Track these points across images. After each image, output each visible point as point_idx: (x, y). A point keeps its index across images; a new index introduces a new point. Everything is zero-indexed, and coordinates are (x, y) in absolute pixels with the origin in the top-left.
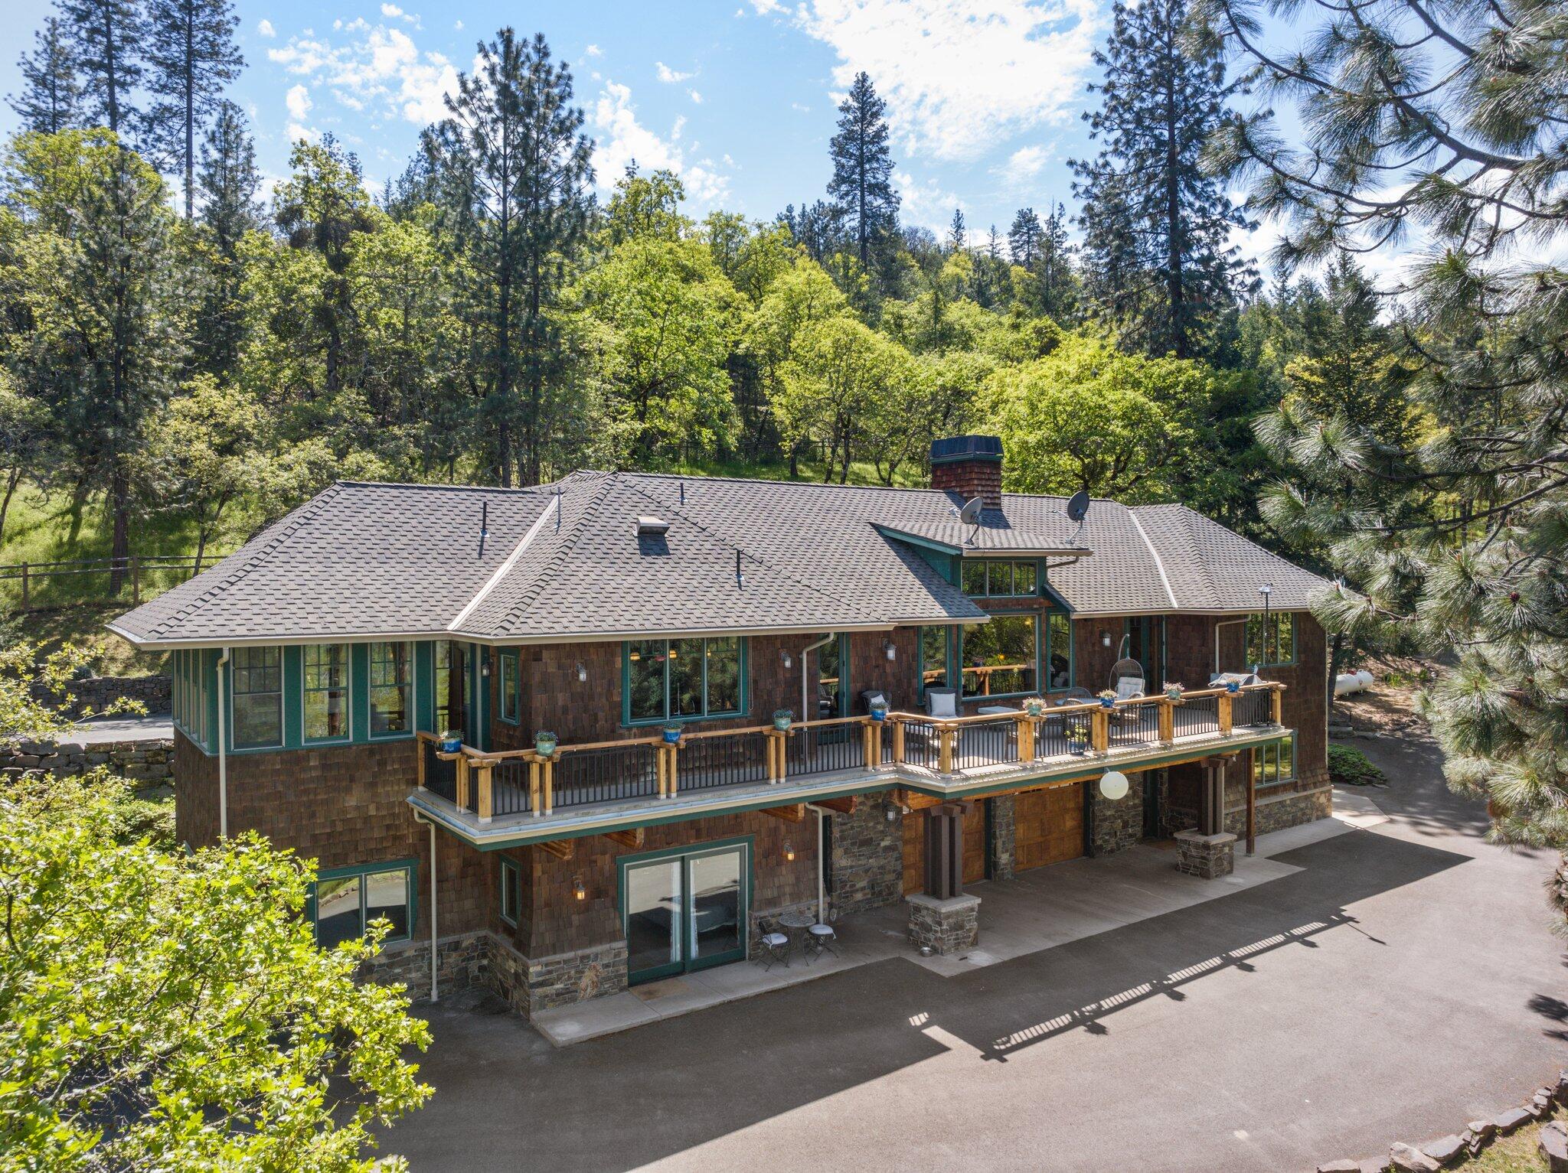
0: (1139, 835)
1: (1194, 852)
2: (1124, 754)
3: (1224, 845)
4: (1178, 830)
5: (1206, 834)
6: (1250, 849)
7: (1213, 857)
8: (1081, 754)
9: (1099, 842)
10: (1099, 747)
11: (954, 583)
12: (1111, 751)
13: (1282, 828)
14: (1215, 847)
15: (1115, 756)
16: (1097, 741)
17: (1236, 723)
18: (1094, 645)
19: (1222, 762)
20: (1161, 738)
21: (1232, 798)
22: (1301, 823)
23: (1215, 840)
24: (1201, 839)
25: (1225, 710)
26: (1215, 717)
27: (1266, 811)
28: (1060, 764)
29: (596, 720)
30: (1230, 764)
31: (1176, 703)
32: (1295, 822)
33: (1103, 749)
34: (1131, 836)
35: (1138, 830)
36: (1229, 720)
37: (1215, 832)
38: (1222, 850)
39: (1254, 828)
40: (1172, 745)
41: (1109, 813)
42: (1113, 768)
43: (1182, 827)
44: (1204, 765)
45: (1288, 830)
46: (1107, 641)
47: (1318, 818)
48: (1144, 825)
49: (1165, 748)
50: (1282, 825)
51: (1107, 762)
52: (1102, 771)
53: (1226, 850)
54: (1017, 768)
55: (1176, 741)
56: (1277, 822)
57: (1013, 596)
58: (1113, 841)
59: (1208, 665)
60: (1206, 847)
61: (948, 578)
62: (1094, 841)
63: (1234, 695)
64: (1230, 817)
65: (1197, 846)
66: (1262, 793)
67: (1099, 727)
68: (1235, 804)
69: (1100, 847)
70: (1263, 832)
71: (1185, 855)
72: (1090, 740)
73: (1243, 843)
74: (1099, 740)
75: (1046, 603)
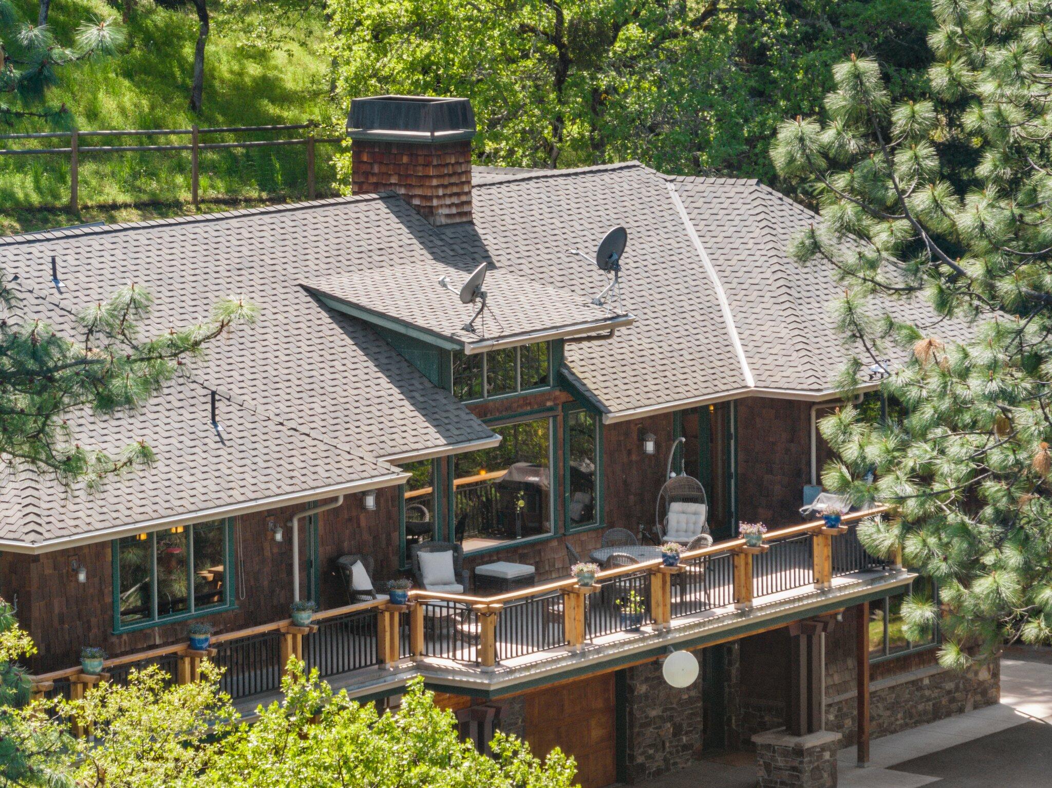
0: (698, 745)
1: (780, 762)
2: (691, 627)
3: (823, 748)
4: (755, 732)
5: (798, 734)
6: (862, 758)
7: (807, 768)
8: (637, 630)
9: (640, 759)
10: (660, 620)
11: (442, 386)
12: (675, 623)
13: (917, 723)
14: (811, 751)
15: (679, 630)
16: (657, 611)
17: (838, 568)
18: (629, 453)
19: (820, 626)
20: (737, 599)
21: (837, 679)
22: (948, 714)
23: (811, 741)
24: (791, 741)
25: (821, 551)
26: (807, 562)
27: (891, 698)
28: (614, 646)
29: (89, 628)
30: (831, 626)
31: (756, 550)
32: (937, 714)
33: (666, 621)
34: (685, 747)
35: (695, 739)
36: (827, 565)
37: (810, 730)
38: (820, 757)
39: (869, 727)
40: (752, 609)
41: (653, 713)
42: (678, 646)
43: (763, 727)
44: (793, 633)
45: (926, 727)
46: (650, 447)
47: (976, 707)
48: (704, 731)
49: (742, 614)
50: (916, 720)
51: (672, 638)
52: (664, 650)
53: (827, 755)
54: (565, 653)
55: (756, 602)
56: (909, 714)
57: (520, 392)
58: (659, 756)
59: (798, 473)
60: (799, 752)
61: (435, 378)
62: (632, 758)
63: (834, 531)
64: (834, 710)
65: (786, 752)
66: (882, 669)
67: (660, 593)
68: (840, 688)
69: (642, 767)
70: (884, 731)
71: (767, 766)
72: (648, 610)
73: (854, 750)
74: (660, 610)
75: (563, 396)
